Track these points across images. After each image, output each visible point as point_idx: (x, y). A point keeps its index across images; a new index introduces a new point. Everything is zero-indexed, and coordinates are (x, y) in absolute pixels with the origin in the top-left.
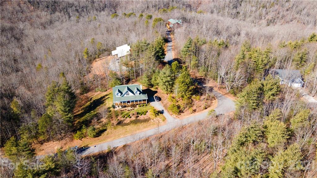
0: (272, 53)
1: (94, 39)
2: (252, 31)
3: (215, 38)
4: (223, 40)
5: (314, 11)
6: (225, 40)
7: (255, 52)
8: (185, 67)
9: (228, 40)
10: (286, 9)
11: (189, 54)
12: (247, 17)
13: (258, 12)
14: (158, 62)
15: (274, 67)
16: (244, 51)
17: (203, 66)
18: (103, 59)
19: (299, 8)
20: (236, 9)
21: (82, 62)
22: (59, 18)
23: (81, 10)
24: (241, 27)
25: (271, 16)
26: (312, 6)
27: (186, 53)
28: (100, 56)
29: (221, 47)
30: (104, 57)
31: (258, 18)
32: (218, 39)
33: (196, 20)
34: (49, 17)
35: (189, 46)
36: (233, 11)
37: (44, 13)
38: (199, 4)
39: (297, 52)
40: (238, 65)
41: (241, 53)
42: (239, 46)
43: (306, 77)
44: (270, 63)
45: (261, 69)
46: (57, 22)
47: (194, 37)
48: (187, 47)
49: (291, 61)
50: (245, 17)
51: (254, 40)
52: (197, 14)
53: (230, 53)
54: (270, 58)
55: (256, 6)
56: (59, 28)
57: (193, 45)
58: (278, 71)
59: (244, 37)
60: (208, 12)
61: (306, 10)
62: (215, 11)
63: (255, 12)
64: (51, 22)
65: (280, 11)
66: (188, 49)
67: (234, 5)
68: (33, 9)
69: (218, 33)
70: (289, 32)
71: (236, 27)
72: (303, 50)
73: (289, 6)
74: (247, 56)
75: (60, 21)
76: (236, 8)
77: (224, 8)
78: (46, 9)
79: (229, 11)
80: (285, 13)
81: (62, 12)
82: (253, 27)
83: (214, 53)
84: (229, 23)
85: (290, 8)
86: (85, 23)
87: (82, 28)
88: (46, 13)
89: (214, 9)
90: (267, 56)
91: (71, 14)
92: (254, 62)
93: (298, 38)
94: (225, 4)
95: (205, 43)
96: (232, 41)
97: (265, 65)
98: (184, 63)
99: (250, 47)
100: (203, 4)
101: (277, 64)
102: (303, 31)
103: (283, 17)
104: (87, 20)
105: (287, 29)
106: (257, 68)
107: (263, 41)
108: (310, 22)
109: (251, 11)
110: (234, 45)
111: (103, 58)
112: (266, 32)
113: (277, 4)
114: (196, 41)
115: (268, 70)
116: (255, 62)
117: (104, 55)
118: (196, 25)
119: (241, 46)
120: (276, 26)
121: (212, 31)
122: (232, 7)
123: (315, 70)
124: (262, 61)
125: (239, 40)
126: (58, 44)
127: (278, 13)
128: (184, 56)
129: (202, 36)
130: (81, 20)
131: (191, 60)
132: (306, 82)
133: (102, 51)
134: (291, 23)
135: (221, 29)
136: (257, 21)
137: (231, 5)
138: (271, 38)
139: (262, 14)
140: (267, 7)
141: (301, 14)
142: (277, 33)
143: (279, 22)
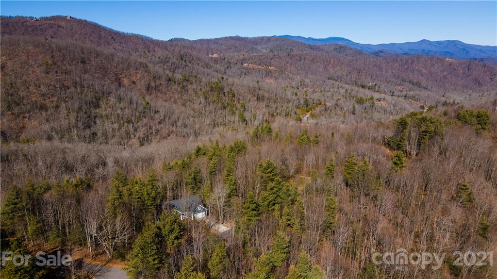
0: (158, 180)
2: (123, 156)
3: (66, 177)
4: (80, 178)
5: (190, 120)
6: (83, 177)
7: (135, 185)
8: (17, 240)
9: (89, 175)
10: (157, 121)
11: (20, 214)
12: (109, 138)
13: (123, 129)
15: (167, 198)
16: (118, 187)
17: (54, 228)
19: (172, 119)
20: (89, 129)
24: (104, 153)
25: (142, 133)
26: (186, 115)
27: (14, 215)
29: (80, 189)
31: (126, 137)
32: (70, 178)
33: (21, 155)
35: (16, 200)
36: (86, 133)
38: (21, 128)
39: (188, 172)
40: (114, 209)
41: (115, 190)
42: (110, 181)
43: (207, 202)
44: (160, 195)
45: (150, 207)
47: (23, 184)
48: (13, 204)
49: (184, 185)
50: (107, 138)
51: (129, 168)
52: (21, 145)
53: (97, 196)
54: (158, 189)
55: (118, 122)
57: (25, 197)
58: (173, 202)
59: (113, 167)
60: (42, 139)
61: (180, 121)
62: (55, 136)
63: (119, 130)
65: (151, 125)
66: (15, 208)
67: (85, 123)
69: (69, 168)
70: (170, 149)
71: (97, 154)
72: (193, 169)
73: (161, 118)
74: (125, 193)
76: (90, 127)
77: (69, 130)
79: (80, 132)
80: (159, 127)
82: (121, 151)
83: (69, 201)
84: (84, 150)
85: (161, 120)
89: (53, 133)
90: (153, 186)
92: (137, 200)
93: (183, 155)
94: (69, 123)
95: (48, 188)
96: (97, 176)
97: (154, 199)
98: (13, 234)
99: (125, 179)
100: (29, 127)
101: (169, 194)
102: (186, 146)
103: (157, 131)
105: (167, 146)
106: (145, 207)
107: (142, 167)
108: (189, 134)
109: (114, 130)
110: (101, 181)
112: (142, 155)
113: (145, 117)
114: (29, 189)
115: (161, 205)
116: (138, 198)
118: (22, 163)
119: (113, 180)
120: (153, 145)
121: (57, 167)
122: (82, 127)
123: (213, 190)
124: (148, 194)
125: (107, 172)
127: (150, 128)
128: (9, 222)
129: (40, 179)
131: (27, 224)
132: (209, 208)
134: (169, 137)
135: (72, 161)
136: (125, 142)
137: (80, 124)
138: (151, 161)
139: (129, 132)
140: (134, 121)
141: (177, 127)
142: (157, 154)
143: (155, 139)
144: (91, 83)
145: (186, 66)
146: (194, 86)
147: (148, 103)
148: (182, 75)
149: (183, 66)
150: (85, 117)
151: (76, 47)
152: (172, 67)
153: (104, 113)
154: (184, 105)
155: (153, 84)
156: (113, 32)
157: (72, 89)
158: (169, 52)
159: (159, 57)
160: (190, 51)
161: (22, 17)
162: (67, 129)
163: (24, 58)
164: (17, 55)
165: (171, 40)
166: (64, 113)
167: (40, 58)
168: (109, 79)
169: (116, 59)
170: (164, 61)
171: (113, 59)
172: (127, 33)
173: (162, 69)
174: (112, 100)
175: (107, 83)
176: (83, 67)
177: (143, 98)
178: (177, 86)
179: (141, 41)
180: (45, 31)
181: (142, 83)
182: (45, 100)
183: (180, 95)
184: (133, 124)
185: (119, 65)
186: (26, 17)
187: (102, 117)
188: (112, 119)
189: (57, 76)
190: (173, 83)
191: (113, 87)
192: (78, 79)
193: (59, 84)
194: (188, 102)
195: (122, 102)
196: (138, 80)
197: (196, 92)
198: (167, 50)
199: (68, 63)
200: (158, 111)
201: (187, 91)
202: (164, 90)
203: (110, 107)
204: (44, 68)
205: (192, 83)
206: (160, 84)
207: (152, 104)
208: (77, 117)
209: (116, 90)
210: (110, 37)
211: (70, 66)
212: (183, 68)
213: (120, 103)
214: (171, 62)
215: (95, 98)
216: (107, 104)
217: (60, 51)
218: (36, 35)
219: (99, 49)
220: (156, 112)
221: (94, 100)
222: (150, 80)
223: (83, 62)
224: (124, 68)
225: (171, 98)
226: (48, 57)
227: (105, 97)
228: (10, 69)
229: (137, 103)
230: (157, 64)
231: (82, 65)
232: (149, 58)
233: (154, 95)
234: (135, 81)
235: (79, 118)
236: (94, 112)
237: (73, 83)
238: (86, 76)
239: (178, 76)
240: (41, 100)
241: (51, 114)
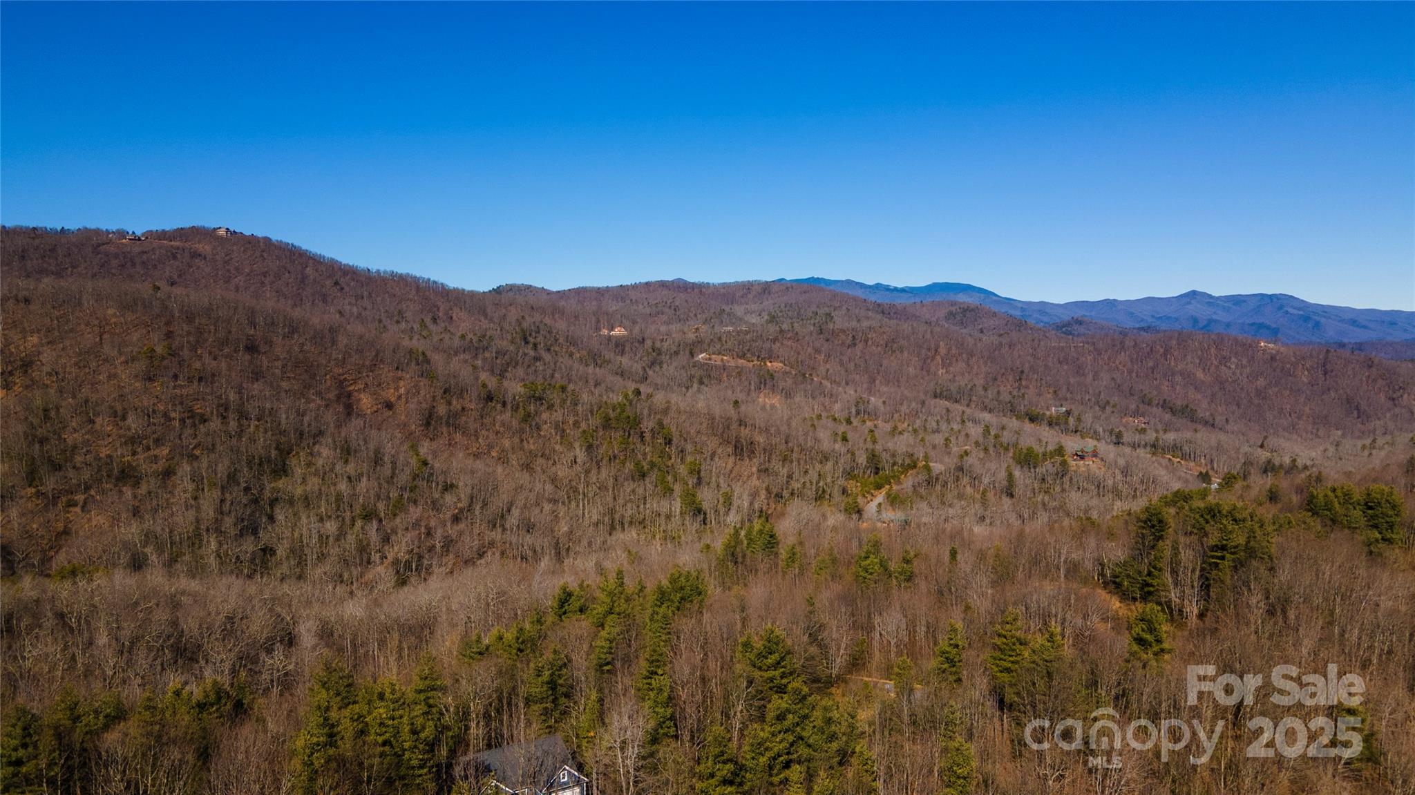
0: (444, 689)
2: (346, 618)
3: (174, 680)
4: (215, 683)
5: (542, 511)
6: (225, 680)
7: (378, 703)
9: (243, 674)
10: (449, 515)
12: (309, 562)
13: (351, 538)
15: (468, 745)
16: (328, 709)
19: (491, 509)
20: (253, 538)
24: (290, 606)
25: (404, 548)
26: (532, 496)
29: (211, 718)
31: (358, 561)
32: (186, 683)
33: (49, 614)
35: (21, 752)
36: (244, 548)
38: (59, 535)
39: (532, 665)
40: (311, 780)
41: (315, 719)
42: (302, 690)
43: (588, 756)
44: (450, 734)
45: (417, 772)
47: (44, 701)
48: (9, 765)
49: (521, 705)
50: (302, 563)
51: (362, 651)
52: (51, 586)
53: (261, 736)
54: (442, 714)
55: (338, 517)
57: (47, 741)
58: (487, 757)
59: (314, 648)
60: (114, 565)
61: (515, 512)
62: (154, 558)
63: (338, 539)
65: (432, 524)
66: (15, 775)
67: (243, 520)
69: (185, 654)
70: (483, 596)
71: (271, 610)
72: (548, 655)
73: (459, 505)
74: (347, 728)
76: (255, 532)
77: (195, 540)
79: (225, 546)
80: (452, 531)
82: (342, 600)
84: (233, 599)
85: (461, 510)
89: (148, 550)
90: (430, 706)
92: (382, 749)
93: (519, 613)
94: (198, 521)
95: (119, 715)
96: (265, 676)
97: (432, 746)
99: (349, 685)
100: (81, 533)
101: (476, 731)
102: (530, 585)
103: (448, 543)
105: (475, 588)
106: (403, 771)
107: (400, 649)
108: (540, 551)
109: (323, 539)
110: (275, 691)
112: (400, 612)
113: (415, 502)
114: (62, 717)
115: (449, 766)
116: (384, 744)
118: (49, 639)
119: (311, 690)
120: (434, 582)
121: (150, 649)
122: (233, 532)
123: (607, 721)
124: (414, 732)
125: (297, 664)
127: (429, 534)
129: (97, 686)
132: (594, 776)
134: (483, 561)
135: (196, 632)
136: (355, 573)
137: (228, 521)
138: (427, 632)
139: (368, 545)
140: (382, 515)
141: (504, 530)
142: (444, 609)
143: (440, 566)
144: (268, 405)
145: (537, 359)
146: (558, 416)
147: (425, 463)
148: (525, 386)
149: (527, 359)
150: (244, 501)
151: (236, 309)
152: (498, 361)
153: (299, 491)
154: (528, 467)
155: (442, 410)
156: (340, 269)
157: (215, 424)
158: (491, 320)
159: (463, 337)
160: (547, 320)
161: (97, 232)
162: (189, 538)
163: (89, 339)
164: (71, 331)
165: (498, 291)
166: (185, 492)
167: (135, 338)
168: (319, 394)
169: (342, 340)
170: (476, 347)
171: (334, 342)
172: (378, 271)
173: (471, 368)
174: (325, 452)
175: (312, 405)
176: (251, 362)
177: (414, 448)
178: (508, 414)
179: (414, 292)
180: (155, 266)
181: (412, 406)
182: (134, 453)
183: (517, 440)
184: (380, 521)
185: (350, 356)
186: (108, 232)
187: (291, 502)
188: (319, 507)
189: (175, 387)
190: (499, 406)
191: (330, 417)
192: (232, 396)
193: (179, 408)
194: (540, 461)
195: (351, 459)
196: (400, 397)
197: (564, 431)
198: (486, 316)
199: (210, 353)
200: (452, 486)
201: (538, 428)
202: (472, 426)
203: (316, 474)
204: (141, 366)
205: (551, 407)
206: (463, 409)
207: (437, 465)
208: (222, 501)
209: (339, 427)
210: (329, 283)
211: (215, 359)
212: (529, 366)
213: (346, 462)
214: (494, 350)
215: (277, 448)
216: (309, 464)
217: (190, 319)
218: (131, 277)
219: (297, 313)
220: (449, 487)
221: (274, 453)
222: (434, 397)
223: (252, 348)
224: (363, 365)
225: (490, 447)
226: (155, 337)
227: (304, 444)
228: (46, 369)
229: (394, 463)
230: (456, 354)
231: (247, 357)
232: (436, 338)
233: (442, 441)
234: (393, 400)
235: (228, 503)
236: (271, 486)
237: (219, 405)
238: (256, 387)
239: (514, 388)
240: (122, 455)
241: (150, 493)
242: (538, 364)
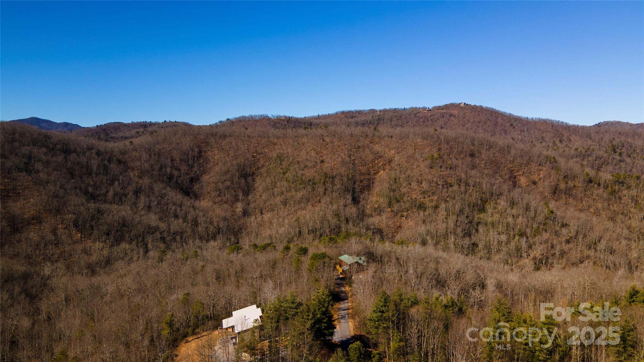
0: (558, 326)
1: (188, 294)
2: (509, 281)
3: (436, 293)
4: (452, 298)
5: (620, 243)
6: (455, 297)
7: (522, 324)
8: (378, 354)
9: (463, 296)
10: (564, 239)
11: (385, 325)
12: (493, 252)
13: (513, 244)
14: (319, 342)
16: (498, 321)
17: (416, 353)
18: (204, 336)
19: (589, 239)
20: (469, 238)
21: (158, 344)
22: (126, 254)
23: (170, 238)
24: (484, 271)
25: (539, 252)
26: (615, 235)
27: (379, 324)
28: (197, 330)
29: (449, 312)
30: (205, 333)
31: (516, 255)
32: (440, 295)
33: (394, 257)
34: (105, 252)
35: (384, 308)
36: (465, 242)
37: (99, 245)
38: (398, 227)
40: (490, 351)
41: (493, 324)
42: (487, 310)
44: (561, 349)
46: (120, 261)
47: (391, 291)
48: (380, 312)
50: (489, 252)
51: (516, 298)
52: (395, 247)
54: (556, 338)
55: (507, 233)
56: (122, 272)
57: (392, 306)
59: (494, 292)
60: (416, 242)
61: (603, 242)
62: (430, 241)
63: (507, 244)
64: (108, 262)
65: (555, 242)
66: (382, 316)
67: (465, 230)
68: (79, 238)
69: (440, 283)
70: (582, 283)
71: (475, 271)
73: (570, 235)
75: (126, 259)
76: (470, 236)
77: (446, 236)
78: (104, 238)
79: (457, 240)
80: (566, 247)
81: (134, 243)
82: (507, 272)
83: (436, 324)
84: (460, 264)
85: (571, 238)
86: (175, 263)
87: (168, 272)
88: (101, 245)
89: (428, 238)
91: (150, 246)
92: (524, 347)
93: (604, 296)
94: (447, 228)
95: (415, 303)
96: (472, 300)
97: (551, 352)
98: (376, 345)
99: (509, 312)
100: (405, 228)
102: (611, 283)
104: (179, 256)
105: (578, 278)
107: (535, 301)
108: (618, 265)
109: (500, 243)
110: (476, 307)
111: (202, 334)
112: (536, 283)
113: (546, 231)
114: (396, 298)
116: (525, 344)
117: (206, 328)
118: (394, 267)
119: (492, 310)
120: (554, 271)
121: (427, 278)
122: (461, 235)
125: (486, 297)
126: (113, 304)
127: (552, 247)
128: (373, 331)
129: (409, 289)
130: (168, 256)
131: (390, 339)
133: (203, 319)
134: (582, 265)
135: (445, 275)
136: (514, 261)
137: (459, 230)
138: (550, 295)
139: (521, 248)
140: (529, 235)
141: (596, 251)
142: (560, 286)
143: (558, 264)
144: (478, 180)
145: (621, 161)
146: (634, 192)
147: (552, 212)
148: (613, 176)
149: (615, 162)
150: (466, 222)
151: (466, 138)
152: (597, 162)
153: (490, 220)
154: (612, 219)
155: (562, 186)
156: (514, 118)
157: (455, 188)
158: (594, 141)
159: (576, 149)
160: (629, 140)
161: (416, 108)
162: (443, 235)
163: (411, 151)
164: (405, 148)
165: (599, 125)
166: (443, 215)
167: (427, 151)
168: (501, 176)
169: (513, 152)
170: (583, 155)
171: (509, 152)
172: (532, 118)
173: (580, 166)
174: (502, 203)
175: (497, 181)
176: (471, 161)
177: (546, 204)
178: (601, 190)
179: (550, 127)
180: (436, 121)
181: (546, 183)
182: (424, 198)
183: (606, 204)
184: (528, 238)
185: (516, 159)
186: (420, 108)
187: (486, 224)
188: (498, 228)
189: (440, 171)
190: (596, 186)
191: (505, 187)
192: (463, 176)
193: (442, 180)
194: (621, 216)
195: (515, 207)
196: (540, 179)
197: (637, 201)
198: (590, 138)
199: (455, 157)
200: (566, 225)
201: (620, 198)
202: (580, 195)
203: (498, 212)
204: (428, 162)
205: (629, 188)
206: (575, 186)
207: (558, 213)
208: (457, 221)
209: (509, 192)
210: (508, 125)
211: (457, 160)
212: (616, 165)
213: (512, 208)
214: (595, 156)
215: (481, 200)
216: (495, 208)
217: (448, 143)
218: (426, 126)
219: (492, 139)
220: (564, 225)
221: (479, 202)
222: (558, 180)
223: (472, 155)
224: (522, 164)
225: (589, 207)
226: (434, 150)
227: (493, 198)
228: (396, 163)
229: (536, 211)
230: (572, 158)
231: (470, 159)
232: (561, 150)
233: (562, 202)
234: (536, 180)
235: (459, 222)
236: (477, 216)
237: (458, 180)
238: (473, 172)
239: (606, 176)
240: (420, 198)
241: (429, 214)
242: (622, 163)
